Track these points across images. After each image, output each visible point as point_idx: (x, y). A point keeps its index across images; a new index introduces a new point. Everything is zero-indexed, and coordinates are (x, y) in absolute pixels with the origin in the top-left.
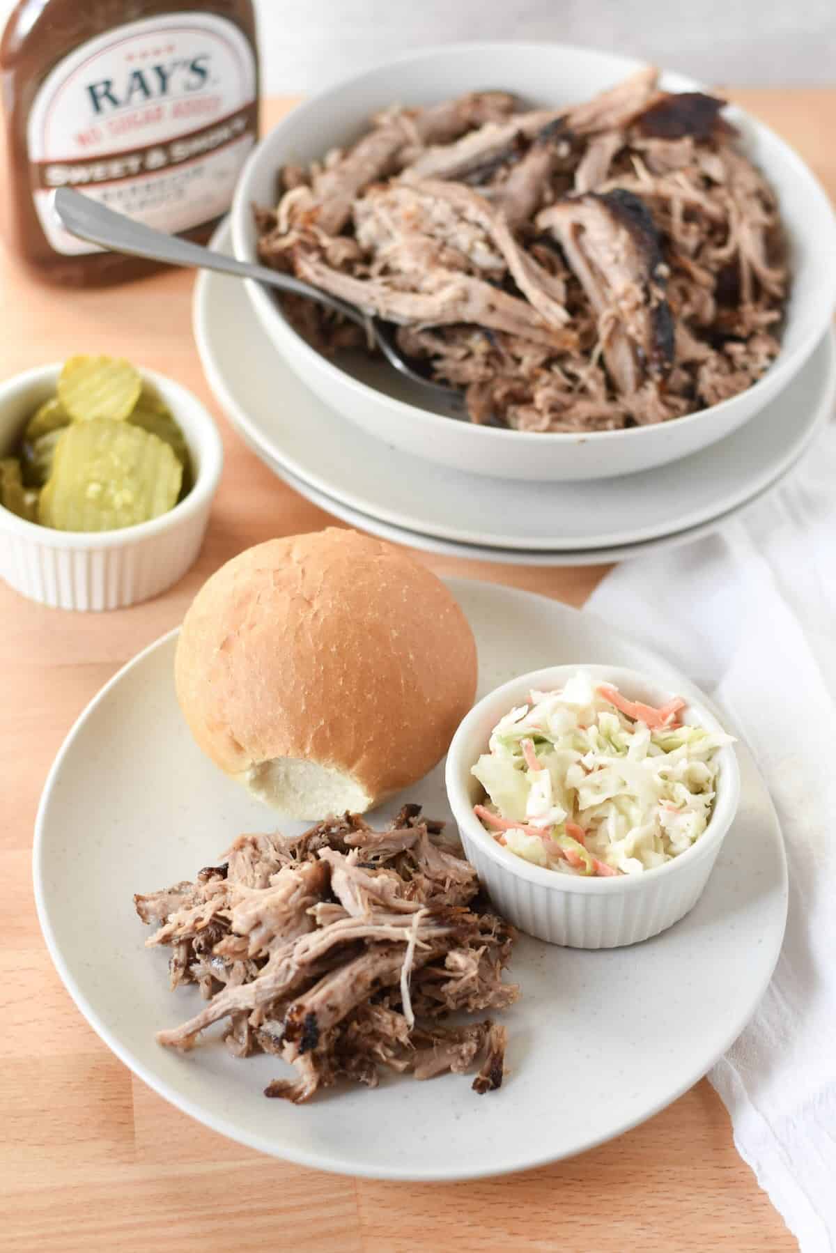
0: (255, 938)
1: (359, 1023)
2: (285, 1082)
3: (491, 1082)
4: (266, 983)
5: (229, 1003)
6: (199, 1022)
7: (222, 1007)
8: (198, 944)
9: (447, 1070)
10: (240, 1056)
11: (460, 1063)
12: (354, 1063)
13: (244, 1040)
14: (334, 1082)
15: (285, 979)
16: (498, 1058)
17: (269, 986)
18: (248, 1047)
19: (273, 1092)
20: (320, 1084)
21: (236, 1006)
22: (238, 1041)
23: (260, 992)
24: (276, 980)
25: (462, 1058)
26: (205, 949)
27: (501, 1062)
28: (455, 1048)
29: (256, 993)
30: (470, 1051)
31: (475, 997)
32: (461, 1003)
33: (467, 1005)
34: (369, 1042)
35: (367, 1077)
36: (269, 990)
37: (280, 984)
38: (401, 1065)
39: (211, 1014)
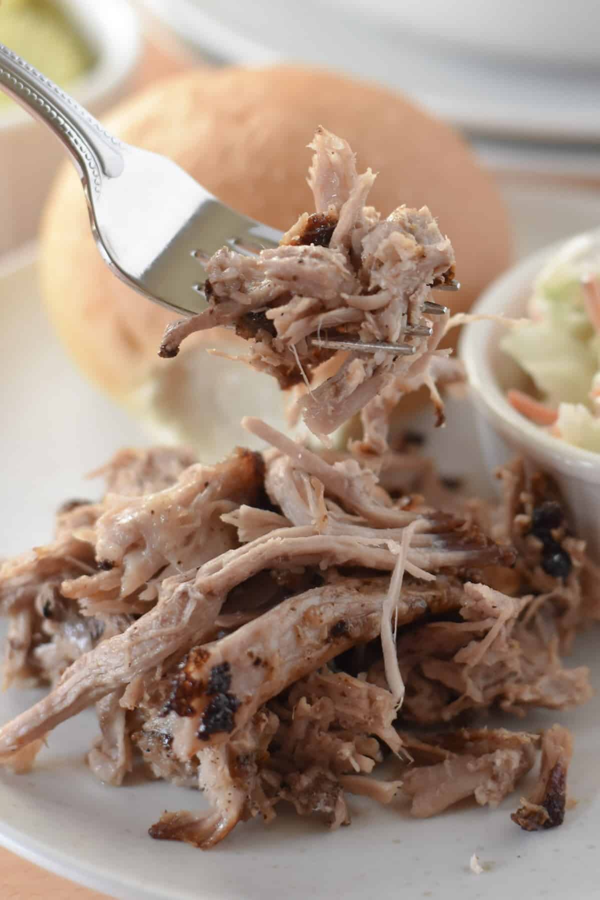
0: (132, 565)
1: (310, 702)
2: (185, 815)
3: (546, 815)
4: (144, 630)
5: (87, 677)
7: (76, 684)
8: (45, 601)
9: (467, 802)
10: (112, 783)
11: (491, 785)
12: (306, 781)
13: (120, 754)
14: (272, 815)
15: (179, 620)
16: (557, 775)
17: (152, 632)
18: (125, 766)
19: (164, 831)
20: (244, 814)
21: (99, 679)
22: (109, 757)
23: (138, 643)
24: (164, 621)
25: (495, 778)
26: (57, 606)
27: (562, 782)
28: (481, 761)
29: (130, 649)
30: (507, 762)
31: (519, 681)
32: (493, 692)
33: (502, 697)
34: (329, 739)
35: (327, 804)
36: (151, 638)
37: (171, 628)
38: (389, 788)
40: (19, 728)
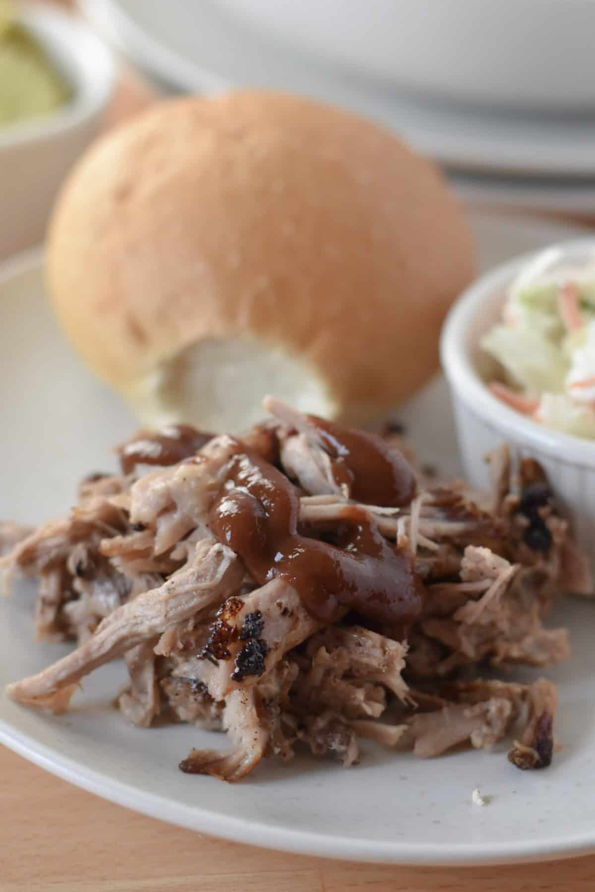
0: (165, 527)
1: (328, 651)
2: (211, 753)
3: (536, 755)
4: (181, 584)
5: (123, 627)
6: (76, 660)
7: (112, 633)
8: (77, 561)
9: (464, 745)
10: (141, 725)
11: (485, 729)
12: (321, 723)
13: (149, 699)
14: (291, 754)
15: (213, 577)
16: (545, 722)
17: (188, 587)
18: (154, 709)
19: (194, 766)
20: (267, 750)
21: (135, 629)
22: (138, 701)
23: (175, 596)
24: (199, 577)
25: (489, 724)
26: (89, 565)
27: (549, 727)
28: (477, 709)
29: (167, 602)
30: (500, 710)
31: (507, 640)
32: (485, 649)
33: (492, 653)
34: (342, 685)
35: (341, 743)
36: (187, 593)
37: (206, 584)
38: (394, 732)
39: (95, 647)
40: (59, 672)
